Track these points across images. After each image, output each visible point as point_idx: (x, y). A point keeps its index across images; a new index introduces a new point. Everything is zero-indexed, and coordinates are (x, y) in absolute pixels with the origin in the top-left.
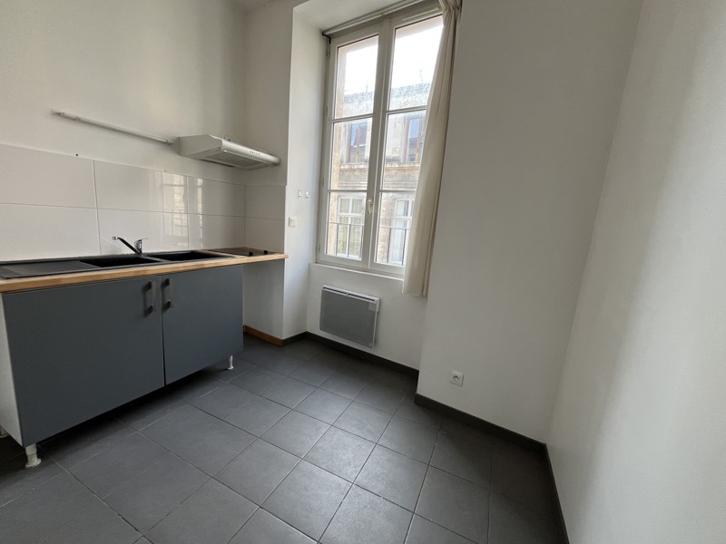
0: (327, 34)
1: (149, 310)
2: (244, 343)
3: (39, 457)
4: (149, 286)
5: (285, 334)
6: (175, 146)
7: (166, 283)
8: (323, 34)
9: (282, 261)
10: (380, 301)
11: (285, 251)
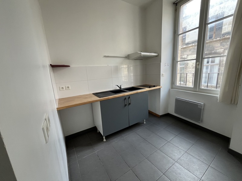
0: (176, 3)
1: (125, 105)
2: (149, 116)
3: (105, 139)
4: (125, 99)
5: (161, 113)
6: (128, 57)
7: (129, 98)
8: (174, 4)
9: (160, 89)
10: (204, 104)
11: (161, 85)
